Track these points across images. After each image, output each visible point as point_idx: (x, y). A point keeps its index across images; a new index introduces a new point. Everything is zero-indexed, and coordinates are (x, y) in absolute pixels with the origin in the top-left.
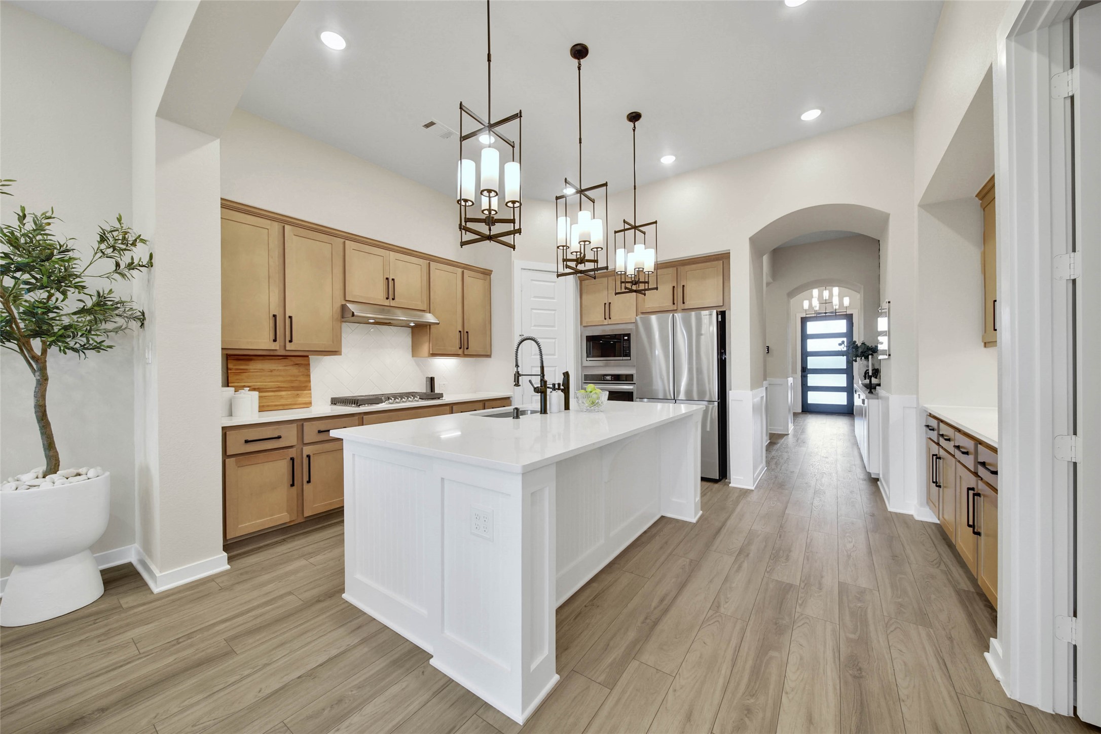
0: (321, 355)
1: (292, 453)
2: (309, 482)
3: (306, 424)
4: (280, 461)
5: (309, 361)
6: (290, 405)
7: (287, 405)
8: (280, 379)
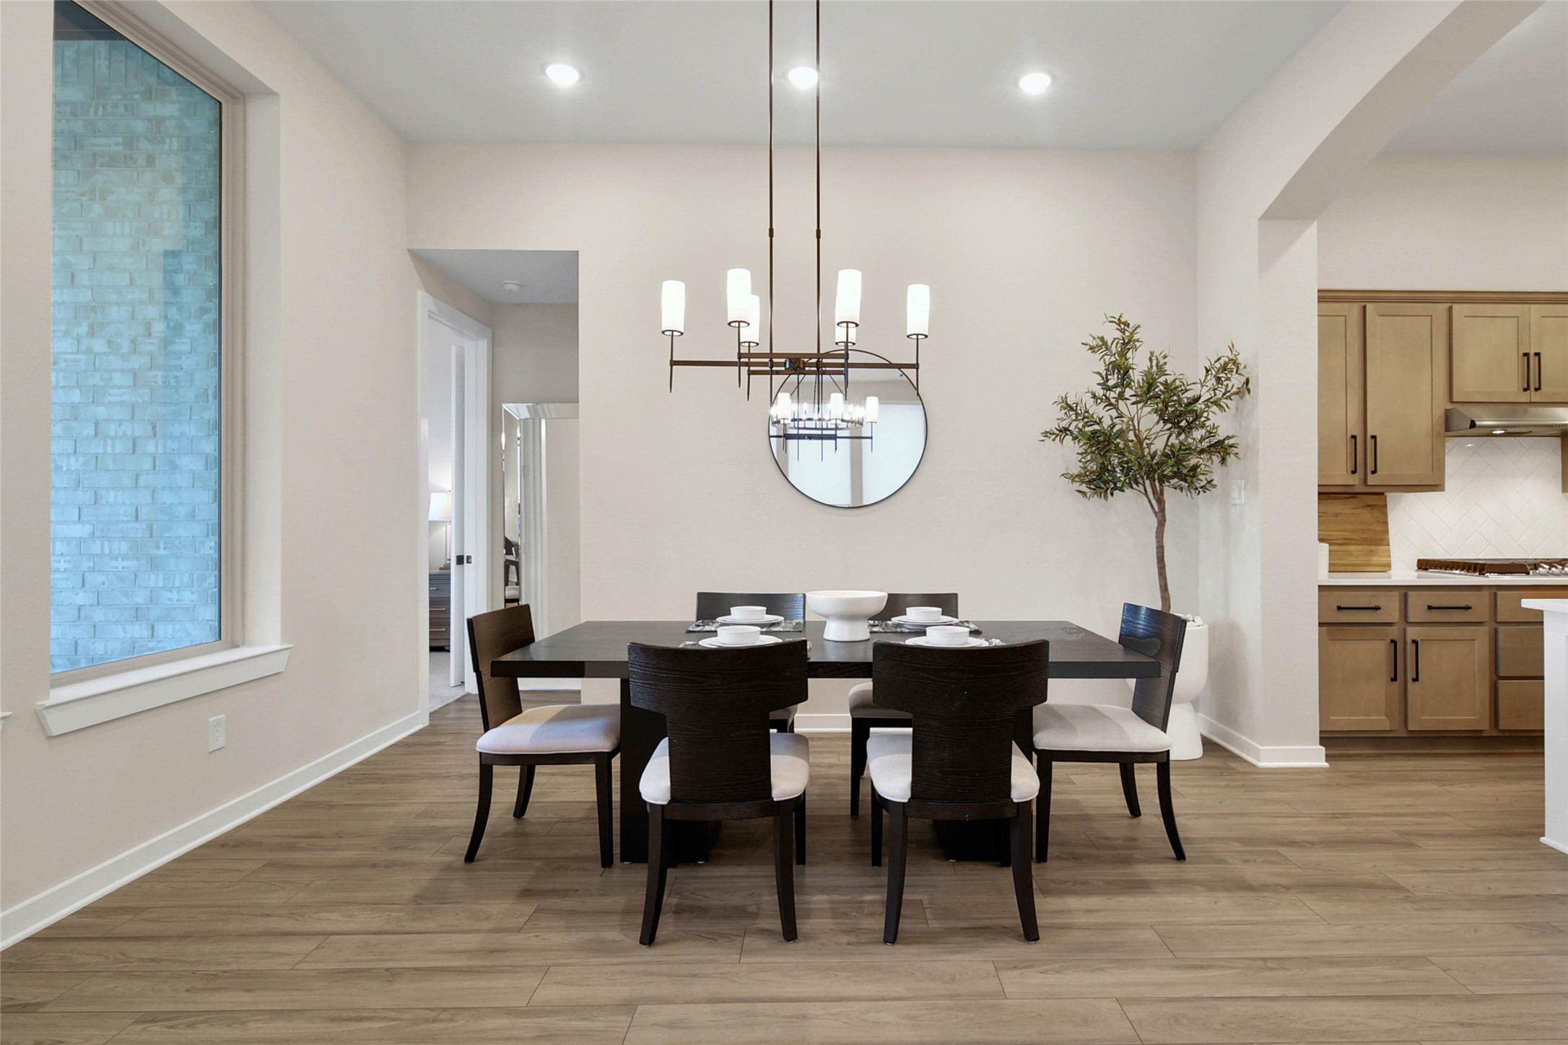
0: (1401, 491)
1: (1394, 633)
2: (1416, 680)
3: (1411, 594)
4: (1376, 642)
5: (1386, 501)
6: (1362, 565)
7: (1358, 565)
8: (1349, 527)
